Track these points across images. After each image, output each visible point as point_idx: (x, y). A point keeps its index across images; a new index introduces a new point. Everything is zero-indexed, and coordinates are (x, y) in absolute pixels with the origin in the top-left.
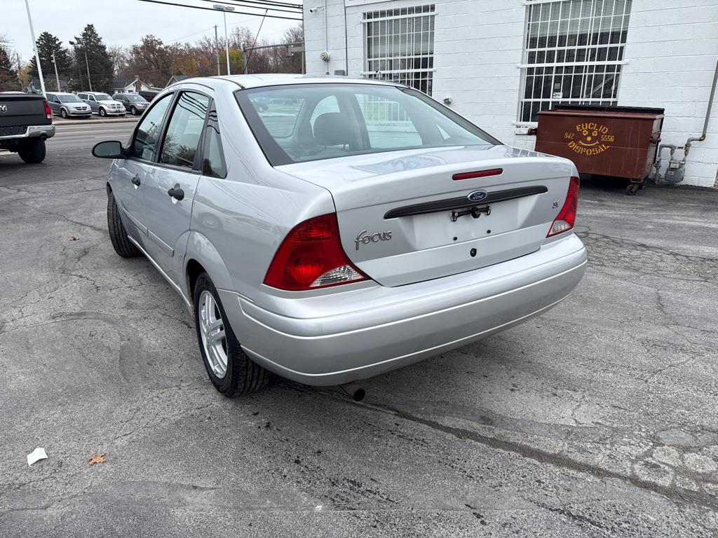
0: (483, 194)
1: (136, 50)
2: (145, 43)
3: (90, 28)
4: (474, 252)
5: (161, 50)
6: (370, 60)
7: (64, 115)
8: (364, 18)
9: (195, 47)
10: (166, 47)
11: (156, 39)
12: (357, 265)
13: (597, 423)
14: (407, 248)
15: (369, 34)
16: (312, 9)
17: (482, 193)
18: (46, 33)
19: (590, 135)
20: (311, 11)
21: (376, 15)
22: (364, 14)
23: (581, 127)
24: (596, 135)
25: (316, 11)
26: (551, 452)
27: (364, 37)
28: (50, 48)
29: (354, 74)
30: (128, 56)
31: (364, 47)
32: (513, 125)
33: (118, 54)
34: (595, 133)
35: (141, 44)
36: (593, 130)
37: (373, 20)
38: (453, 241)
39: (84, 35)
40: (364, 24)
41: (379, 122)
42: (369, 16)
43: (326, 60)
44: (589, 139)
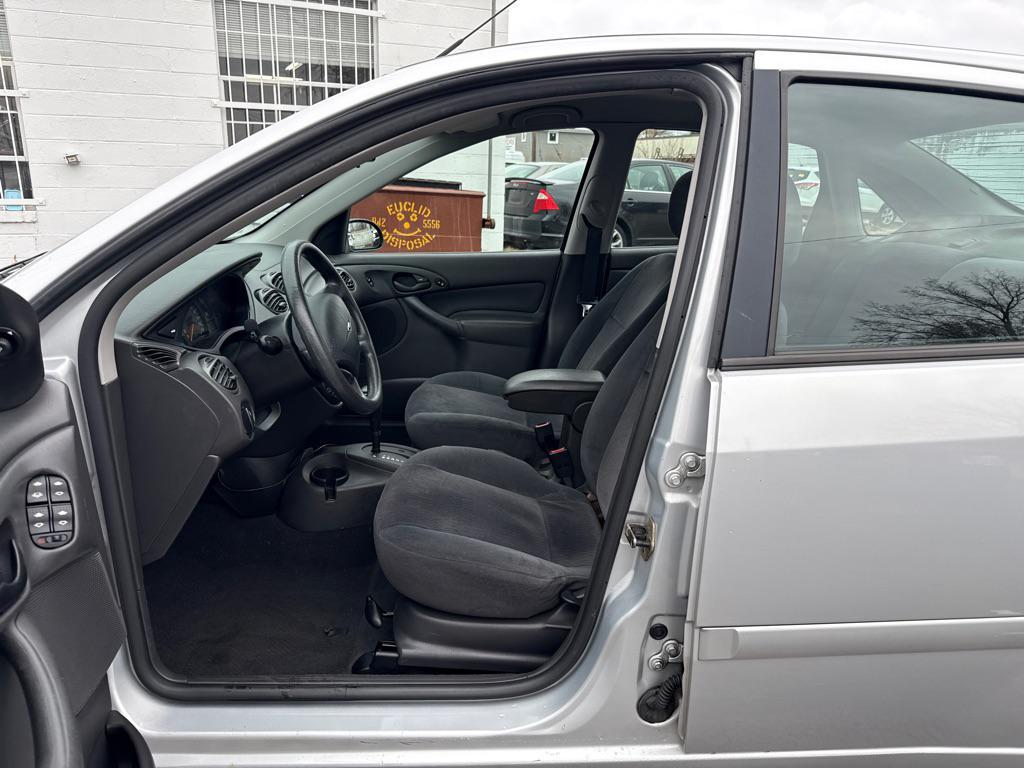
23: (393, 208)
36: (411, 213)
44: (407, 225)
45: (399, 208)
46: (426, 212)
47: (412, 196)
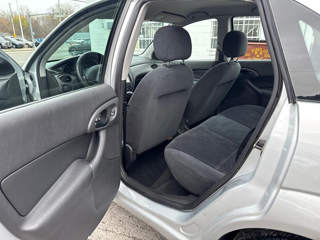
19: (258, 54)
23: (254, 50)
24: (262, 54)
32: (208, 50)
34: (261, 53)
36: (260, 52)
44: (258, 56)
45: (256, 50)
46: (266, 52)
47: (261, 46)
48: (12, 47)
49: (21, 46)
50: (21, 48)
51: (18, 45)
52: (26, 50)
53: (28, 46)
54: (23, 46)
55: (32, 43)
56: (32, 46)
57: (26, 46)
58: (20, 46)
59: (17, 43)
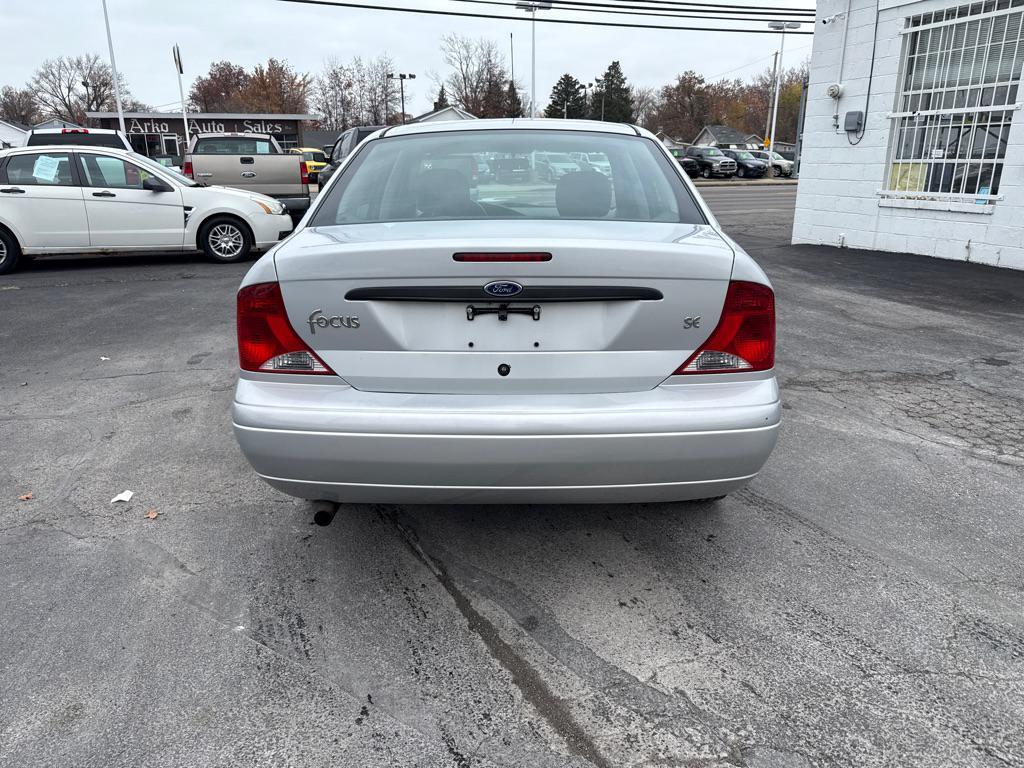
0: (515, 288)
1: (668, 93)
2: (681, 82)
3: (615, 66)
4: (504, 370)
5: (700, 91)
6: (906, 93)
7: (550, 178)
8: (907, 26)
9: (751, 84)
10: (707, 87)
11: (697, 76)
12: (318, 352)
13: (682, 693)
14: (390, 344)
15: (913, 52)
16: (826, 20)
17: (510, 286)
18: (566, 76)
20: (824, 22)
21: (927, 19)
22: (908, 19)
25: (833, 21)
26: (556, 693)
27: (902, 57)
28: (568, 94)
29: (876, 117)
30: (659, 102)
31: (900, 74)
33: (648, 98)
35: (675, 84)
37: (921, 28)
38: (468, 348)
39: (607, 75)
40: (905, 35)
41: (907, 193)
42: (916, 22)
43: (837, 96)
48: (736, 174)
49: (758, 173)
50: (759, 176)
51: (751, 169)
52: (769, 184)
53: (778, 172)
54: (764, 172)
55: (792, 162)
56: (791, 174)
57: (773, 172)
58: (755, 174)
59: (752, 162)
